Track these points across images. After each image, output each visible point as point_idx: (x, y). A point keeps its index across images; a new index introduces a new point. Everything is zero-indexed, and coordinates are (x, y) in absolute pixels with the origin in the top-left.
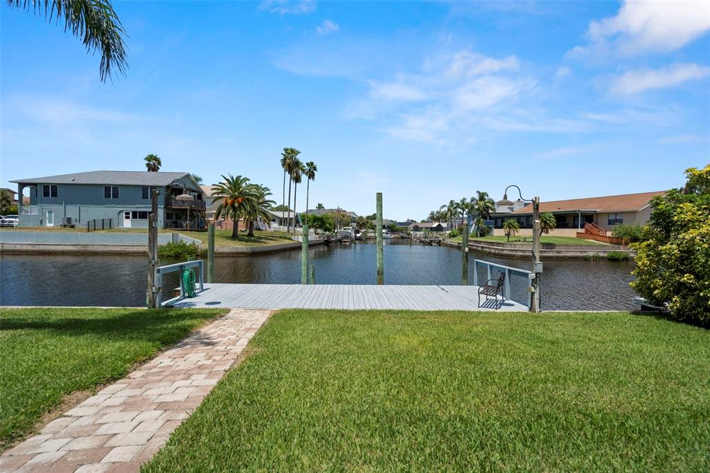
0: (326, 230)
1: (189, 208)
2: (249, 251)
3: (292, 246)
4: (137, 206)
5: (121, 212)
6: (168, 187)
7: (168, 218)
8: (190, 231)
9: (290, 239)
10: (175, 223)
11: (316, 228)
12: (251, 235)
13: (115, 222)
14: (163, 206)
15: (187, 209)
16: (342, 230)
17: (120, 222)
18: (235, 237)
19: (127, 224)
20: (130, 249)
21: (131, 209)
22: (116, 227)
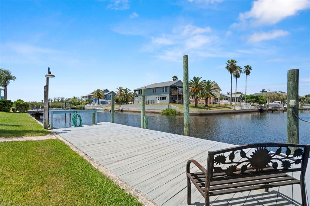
0: (260, 103)
1: (177, 94)
2: (199, 113)
3: (229, 111)
4: (161, 95)
5: (157, 97)
6: (171, 86)
7: (171, 99)
8: (178, 104)
9: (230, 108)
10: (174, 101)
11: (254, 102)
12: (207, 105)
13: (155, 101)
14: (169, 94)
15: (177, 95)
16: (273, 103)
17: (156, 102)
18: (196, 106)
19: (158, 102)
20: (156, 111)
21: (160, 96)
22: (155, 103)
